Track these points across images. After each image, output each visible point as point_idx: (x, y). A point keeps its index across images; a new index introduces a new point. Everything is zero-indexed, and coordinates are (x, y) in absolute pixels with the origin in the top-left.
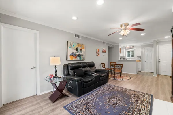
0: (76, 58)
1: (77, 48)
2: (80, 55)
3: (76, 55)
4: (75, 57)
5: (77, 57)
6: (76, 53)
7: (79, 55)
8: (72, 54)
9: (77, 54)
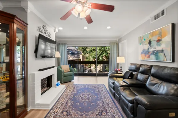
0: (149, 57)
1: (150, 40)
2: (157, 51)
3: (148, 52)
4: (147, 55)
5: (150, 55)
6: (148, 49)
7: (154, 52)
8: (144, 51)
9: (150, 50)
